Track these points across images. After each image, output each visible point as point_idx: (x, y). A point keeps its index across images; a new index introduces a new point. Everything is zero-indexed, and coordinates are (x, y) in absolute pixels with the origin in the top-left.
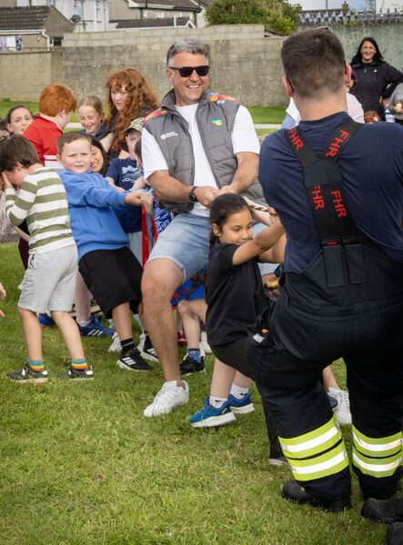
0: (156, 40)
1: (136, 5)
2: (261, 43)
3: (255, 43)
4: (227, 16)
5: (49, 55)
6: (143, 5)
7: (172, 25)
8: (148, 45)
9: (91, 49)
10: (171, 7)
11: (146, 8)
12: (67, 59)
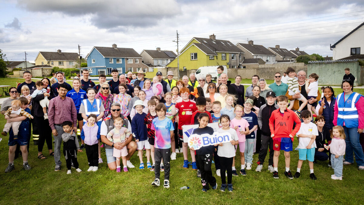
0: (279, 66)
1: (282, 57)
2: (303, 67)
3: (302, 67)
4: (301, 60)
5: (256, 69)
6: (284, 57)
7: (290, 61)
8: (277, 67)
9: (265, 68)
10: (291, 57)
11: (285, 58)
12: (260, 70)
